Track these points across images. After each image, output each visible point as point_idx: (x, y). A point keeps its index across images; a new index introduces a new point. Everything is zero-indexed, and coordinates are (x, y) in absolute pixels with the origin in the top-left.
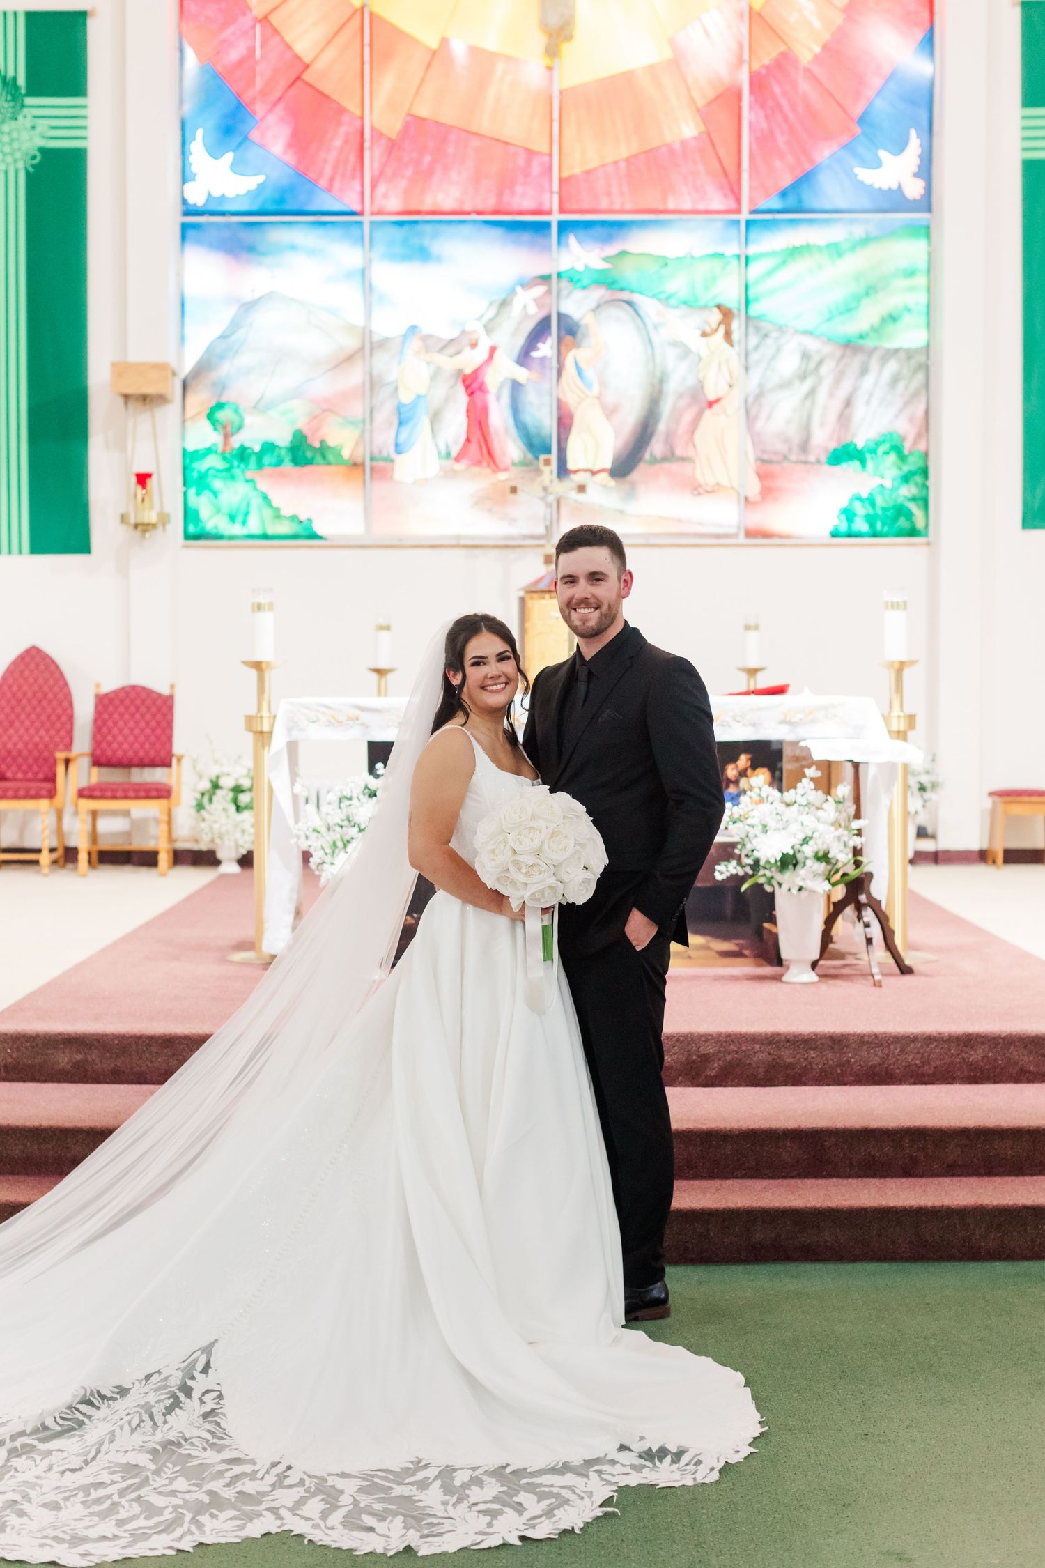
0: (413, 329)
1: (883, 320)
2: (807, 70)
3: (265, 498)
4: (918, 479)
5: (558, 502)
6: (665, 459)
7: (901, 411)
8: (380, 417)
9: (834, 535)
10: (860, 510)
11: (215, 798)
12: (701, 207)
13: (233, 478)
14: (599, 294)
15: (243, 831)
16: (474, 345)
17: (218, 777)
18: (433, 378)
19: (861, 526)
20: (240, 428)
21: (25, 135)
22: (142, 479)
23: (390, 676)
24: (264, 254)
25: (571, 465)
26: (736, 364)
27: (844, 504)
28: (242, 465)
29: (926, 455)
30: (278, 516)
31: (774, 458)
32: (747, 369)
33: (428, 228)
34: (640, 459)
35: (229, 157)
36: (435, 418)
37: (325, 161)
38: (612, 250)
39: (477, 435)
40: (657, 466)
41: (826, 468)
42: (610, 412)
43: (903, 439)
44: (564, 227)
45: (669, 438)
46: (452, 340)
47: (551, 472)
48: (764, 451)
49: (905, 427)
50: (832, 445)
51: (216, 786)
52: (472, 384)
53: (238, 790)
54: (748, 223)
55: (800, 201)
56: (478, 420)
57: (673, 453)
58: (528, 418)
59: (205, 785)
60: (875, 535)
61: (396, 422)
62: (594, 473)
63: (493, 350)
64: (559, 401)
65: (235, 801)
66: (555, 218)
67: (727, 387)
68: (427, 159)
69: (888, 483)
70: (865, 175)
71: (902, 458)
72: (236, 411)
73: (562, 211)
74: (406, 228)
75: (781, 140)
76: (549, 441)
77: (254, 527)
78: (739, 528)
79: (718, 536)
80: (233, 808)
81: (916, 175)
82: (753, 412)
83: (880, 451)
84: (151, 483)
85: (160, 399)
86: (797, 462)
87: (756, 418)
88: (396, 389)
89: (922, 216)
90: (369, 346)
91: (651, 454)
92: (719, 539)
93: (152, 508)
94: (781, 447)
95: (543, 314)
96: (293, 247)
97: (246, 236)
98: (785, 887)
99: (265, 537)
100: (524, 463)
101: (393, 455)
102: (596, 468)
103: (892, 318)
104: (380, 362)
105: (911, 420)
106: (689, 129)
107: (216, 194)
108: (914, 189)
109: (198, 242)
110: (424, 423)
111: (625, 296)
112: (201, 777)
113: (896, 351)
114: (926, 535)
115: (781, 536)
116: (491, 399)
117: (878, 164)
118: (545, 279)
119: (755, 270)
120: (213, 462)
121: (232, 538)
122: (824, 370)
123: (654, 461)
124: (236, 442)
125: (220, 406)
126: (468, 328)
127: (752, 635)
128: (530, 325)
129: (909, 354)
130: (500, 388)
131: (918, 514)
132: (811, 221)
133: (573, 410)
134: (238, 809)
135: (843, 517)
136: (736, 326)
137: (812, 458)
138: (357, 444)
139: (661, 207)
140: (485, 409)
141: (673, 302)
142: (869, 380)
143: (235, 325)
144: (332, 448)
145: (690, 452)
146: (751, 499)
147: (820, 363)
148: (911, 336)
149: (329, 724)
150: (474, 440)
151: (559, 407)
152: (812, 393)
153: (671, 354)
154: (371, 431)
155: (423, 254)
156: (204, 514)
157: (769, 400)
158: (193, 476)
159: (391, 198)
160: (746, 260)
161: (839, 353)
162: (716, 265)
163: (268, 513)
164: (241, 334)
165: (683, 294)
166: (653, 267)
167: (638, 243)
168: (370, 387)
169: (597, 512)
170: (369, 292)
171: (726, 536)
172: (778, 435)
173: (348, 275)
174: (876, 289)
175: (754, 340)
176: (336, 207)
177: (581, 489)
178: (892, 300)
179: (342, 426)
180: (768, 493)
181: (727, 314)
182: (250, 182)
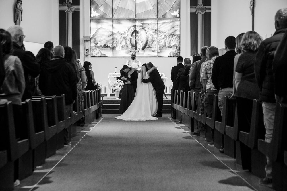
0: (118, 32)
1: (174, 31)
3: (101, 52)
4: (179, 50)
6: (148, 47)
7: (176, 42)
8: (114, 42)
9: (168, 57)
10: (172, 53)
12: (153, 18)
13: (97, 50)
14: (140, 28)
16: (126, 34)
18: (121, 38)
19: (172, 55)
21: (72, 9)
22: (87, 50)
24: (100, 23)
25: (137, 48)
26: (157, 36)
27: (170, 53)
28: (98, 48)
29: (180, 47)
30: (102, 54)
31: (161, 47)
33: (120, 20)
35: (96, 11)
36: (121, 42)
37: (108, 12)
38: (142, 23)
41: (168, 48)
42: (142, 42)
45: (149, 45)
47: (135, 49)
49: (177, 44)
50: (168, 46)
52: (125, 38)
54: (158, 19)
55: (164, 17)
56: (126, 43)
58: (132, 43)
60: (173, 57)
61: (116, 43)
62: (140, 49)
63: (128, 35)
64: (136, 40)
66: (135, 19)
67: (156, 39)
68: (120, 12)
69: (175, 50)
70: (172, 14)
71: (177, 48)
72: (97, 42)
74: (117, 20)
75: (162, 10)
76: (134, 45)
77: (99, 55)
81: (178, 14)
83: (174, 47)
84: (88, 50)
85: (89, 40)
86: (164, 48)
88: (116, 39)
89: (179, 19)
90: (113, 34)
92: (155, 57)
93: (87, 53)
95: (134, 30)
96: (104, 22)
97: (98, 21)
99: (101, 57)
100: (132, 48)
101: (116, 47)
103: (176, 31)
104: (114, 36)
106: (151, 8)
107: (95, 16)
108: (178, 16)
109: (93, 21)
110: (119, 43)
111: (144, 28)
115: (162, 57)
116: (128, 40)
117: (174, 13)
118: (134, 26)
119: (159, 25)
120: (94, 47)
121: (97, 57)
123: (147, 48)
124: (97, 45)
125: (95, 41)
126: (125, 32)
131: (179, 54)
132: (166, 19)
133: (137, 42)
137: (166, 47)
138: (112, 45)
139: (148, 17)
141: (149, 29)
142: (173, 38)
143: (97, 31)
144: (109, 46)
146: (159, 52)
147: (167, 36)
148: (177, 33)
152: (166, 40)
153: (149, 35)
155: (120, 23)
156: (93, 54)
157: (161, 40)
158: (92, 49)
159: (116, 16)
160: (158, 24)
161: (169, 35)
162: (155, 24)
163: (101, 54)
164: (98, 32)
165: (151, 28)
166: (147, 25)
167: (145, 22)
168: (113, 39)
169: (140, 54)
170: (113, 28)
171: (156, 57)
172: (162, 45)
173: (111, 25)
174: (174, 27)
175: (159, 33)
176: (109, 17)
177: (138, 51)
178: (175, 29)
179: (110, 43)
180: (161, 52)
181: (156, 30)
182: (99, 14)
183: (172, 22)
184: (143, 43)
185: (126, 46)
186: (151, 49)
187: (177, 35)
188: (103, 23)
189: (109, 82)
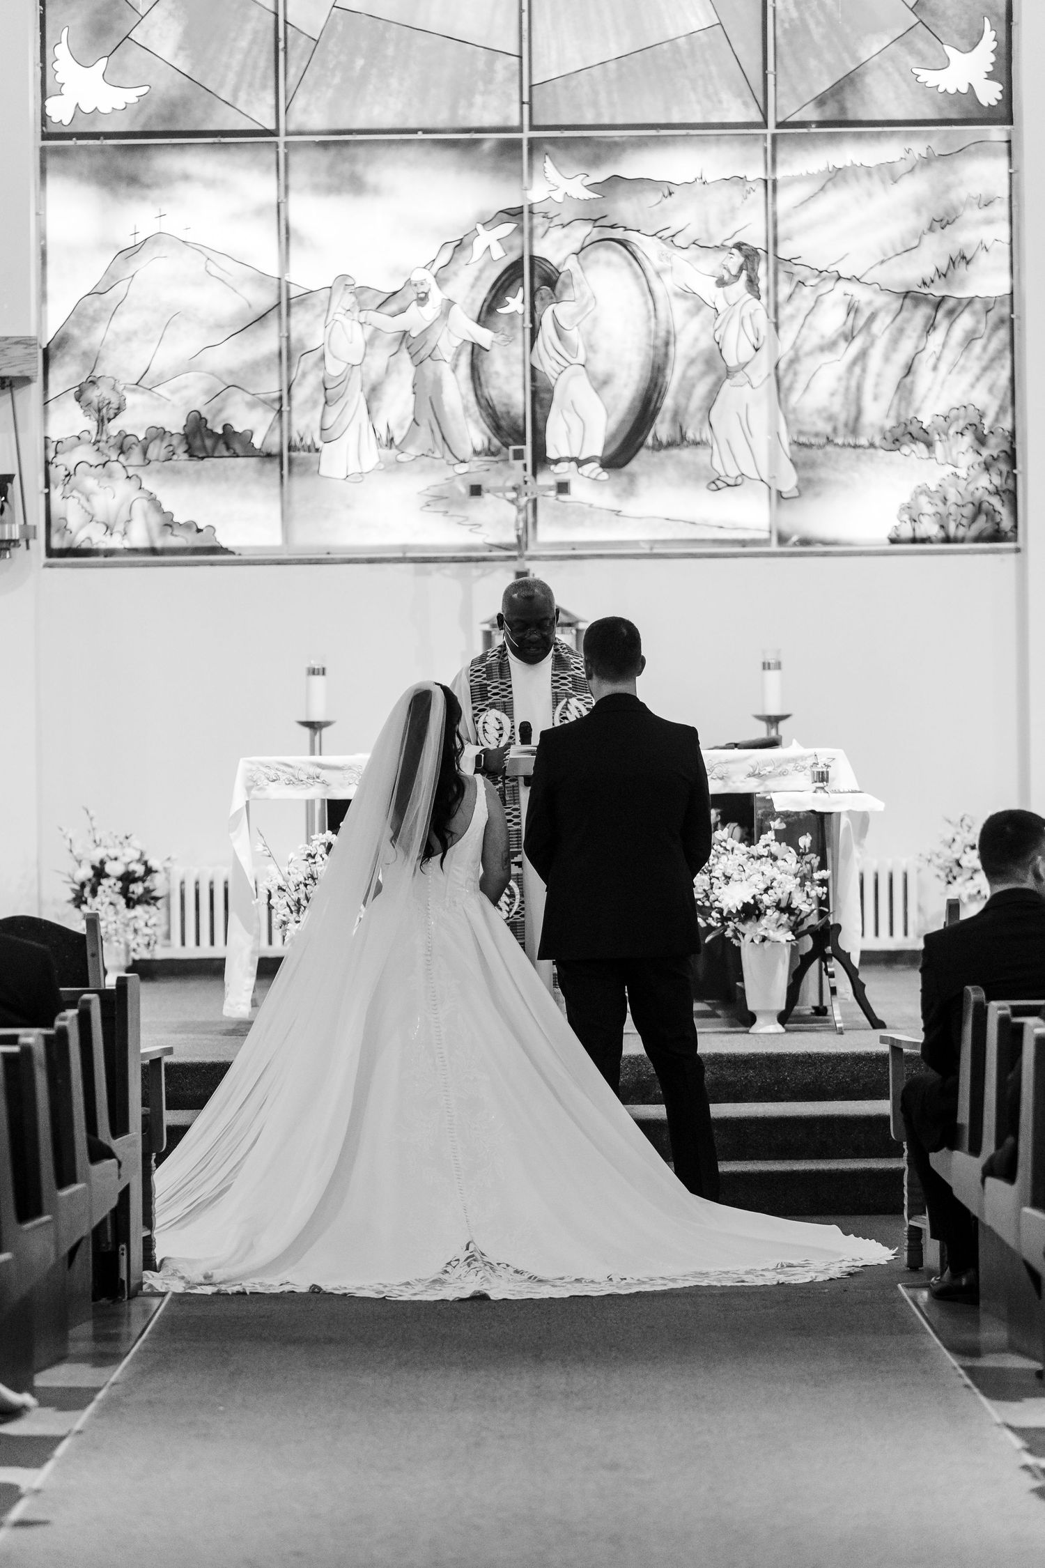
0: (342, 279)
1: (952, 262)
3: (152, 499)
4: (1004, 467)
5: (535, 501)
6: (671, 444)
7: (978, 379)
8: (300, 394)
9: (893, 541)
10: (926, 505)
11: (100, 889)
12: (715, 119)
13: (110, 475)
14: (581, 233)
15: (136, 931)
16: (422, 299)
17: (102, 863)
18: (369, 343)
19: (929, 528)
20: (119, 410)
23: (325, 731)
24: (148, 186)
25: (551, 453)
26: (762, 320)
27: (906, 499)
28: (122, 458)
29: (1013, 434)
30: (169, 524)
31: (813, 441)
32: (777, 327)
33: (361, 152)
34: (641, 445)
35: (102, 62)
36: (373, 393)
37: (227, 67)
38: (599, 174)
39: (426, 417)
40: (663, 453)
41: (881, 452)
42: (601, 384)
43: (982, 416)
44: (536, 147)
45: (677, 418)
46: (395, 293)
47: (525, 466)
48: (801, 433)
49: (986, 399)
50: (890, 423)
51: (99, 873)
52: (420, 350)
53: (128, 878)
54: (774, 137)
55: (843, 109)
56: (427, 399)
57: (683, 438)
58: (493, 393)
59: (86, 873)
60: (947, 540)
61: (323, 400)
62: (580, 463)
63: (447, 308)
64: (533, 368)
65: (124, 892)
66: (527, 134)
67: (753, 351)
68: (360, 62)
69: (962, 473)
70: (930, 78)
71: (981, 440)
72: (114, 388)
73: (533, 128)
74: (333, 152)
75: (817, 32)
76: (520, 422)
77: (138, 538)
78: (770, 532)
79: (743, 543)
80: (122, 902)
81: (991, 76)
82: (786, 383)
83: (952, 431)
85: (26, 380)
86: (844, 445)
87: (790, 388)
88: (323, 357)
89: (997, 133)
90: (285, 303)
91: (655, 437)
92: (744, 548)
93: (13, 521)
94: (824, 427)
95: (513, 257)
96: (186, 177)
97: (125, 163)
98: (748, 937)
99: (153, 551)
100: (489, 452)
101: (319, 444)
102: (582, 457)
103: (964, 259)
104: (302, 324)
105: (991, 390)
106: (696, 18)
107: (87, 108)
108: (990, 94)
109: (64, 172)
110: (357, 399)
111: (618, 234)
112: (80, 862)
113: (971, 301)
114: (1015, 539)
115: (824, 543)
116: (445, 369)
118: (514, 214)
119: (785, 200)
120: (84, 453)
121: (109, 553)
122: (877, 327)
123: (659, 446)
124: (113, 428)
125: (93, 383)
126: (416, 277)
127: (772, 675)
128: (494, 273)
129: (987, 305)
130: (458, 355)
131: (1003, 512)
132: (859, 136)
133: (553, 381)
134: (131, 903)
135: (906, 517)
137: (863, 441)
138: (271, 429)
139: (663, 121)
140: (438, 383)
141: (679, 240)
142: (937, 337)
143: (111, 277)
144: (240, 434)
145: (706, 434)
146: (784, 495)
147: (872, 317)
148: (987, 281)
149: (290, 783)
150: (423, 422)
151: (534, 378)
152: (863, 355)
153: (680, 307)
154: (290, 412)
155: (356, 186)
156: (73, 523)
157: (806, 366)
158: (57, 473)
159: (312, 113)
161: (896, 305)
162: (735, 193)
163: (155, 520)
164: (120, 289)
165: (693, 232)
166: (652, 198)
167: (634, 166)
168: (287, 355)
169: (586, 513)
170: (286, 234)
171: (755, 542)
172: (819, 412)
173: (259, 212)
174: (943, 222)
175: (785, 289)
176: (245, 125)
177: (563, 488)
178: (965, 236)
179: (252, 406)
180: (806, 486)
181: (750, 256)
182: (131, 96)
183: (927, 161)
184: (608, 392)
185: (424, 431)
186: (702, 455)
187: (978, 306)
188: (182, 190)
189: (245, 860)
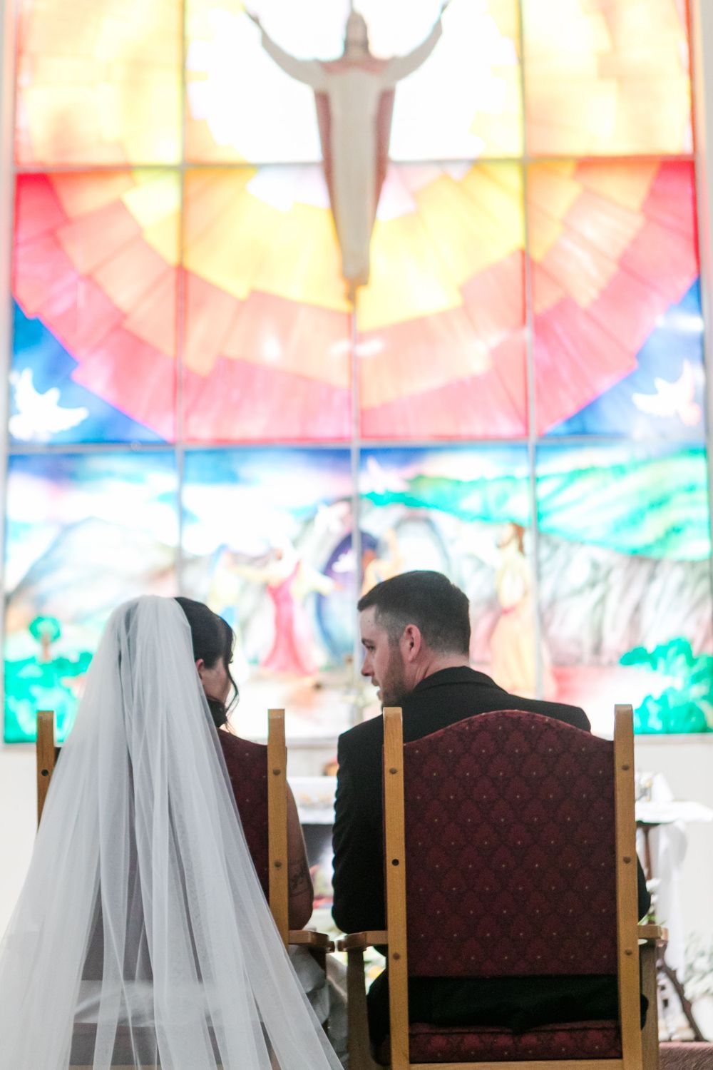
0: (223, 548)
1: (667, 532)
2: (588, 314)
4: (707, 679)
7: (688, 615)
10: (653, 709)
12: (492, 434)
14: (398, 511)
16: (280, 558)
18: (242, 589)
19: (656, 722)
20: (57, 636)
24: (82, 480)
26: (529, 573)
31: (568, 660)
32: (539, 579)
33: (236, 456)
35: (53, 394)
36: (244, 626)
37: (142, 396)
38: (410, 471)
39: (284, 643)
41: (619, 669)
43: (692, 642)
44: (365, 453)
46: (259, 556)
48: (559, 655)
49: (693, 632)
50: (624, 649)
52: (278, 594)
54: (536, 447)
55: (587, 425)
56: (284, 629)
60: (668, 732)
63: (298, 564)
66: (355, 445)
67: (523, 595)
68: (235, 394)
69: (679, 685)
70: (642, 402)
71: (691, 661)
73: (361, 438)
74: (217, 456)
75: (564, 372)
82: (546, 619)
83: (670, 653)
86: (591, 664)
87: (549, 624)
90: (180, 563)
94: (574, 650)
95: (346, 531)
96: (110, 474)
97: (67, 464)
100: (328, 667)
103: (676, 530)
104: (192, 575)
105: (698, 624)
106: (480, 365)
109: (24, 470)
111: (421, 512)
113: (681, 561)
116: (298, 609)
117: (655, 392)
118: (347, 500)
119: (544, 489)
122: (613, 578)
125: (40, 619)
126: (275, 544)
128: (333, 542)
129: (693, 564)
131: (709, 712)
132: (596, 443)
135: (638, 716)
136: (528, 539)
137: (605, 659)
139: (456, 433)
140: (291, 619)
141: (468, 517)
142: (656, 587)
143: (56, 544)
147: (609, 571)
148: (695, 547)
150: (282, 647)
152: (602, 600)
155: (232, 478)
157: (562, 606)
159: (203, 429)
160: (535, 480)
161: (627, 562)
162: (511, 485)
164: (62, 552)
165: (478, 511)
167: (434, 465)
170: (183, 515)
172: (571, 639)
173: (163, 498)
174: (660, 503)
175: (545, 551)
178: (672, 515)
181: (519, 530)
187: (686, 564)
